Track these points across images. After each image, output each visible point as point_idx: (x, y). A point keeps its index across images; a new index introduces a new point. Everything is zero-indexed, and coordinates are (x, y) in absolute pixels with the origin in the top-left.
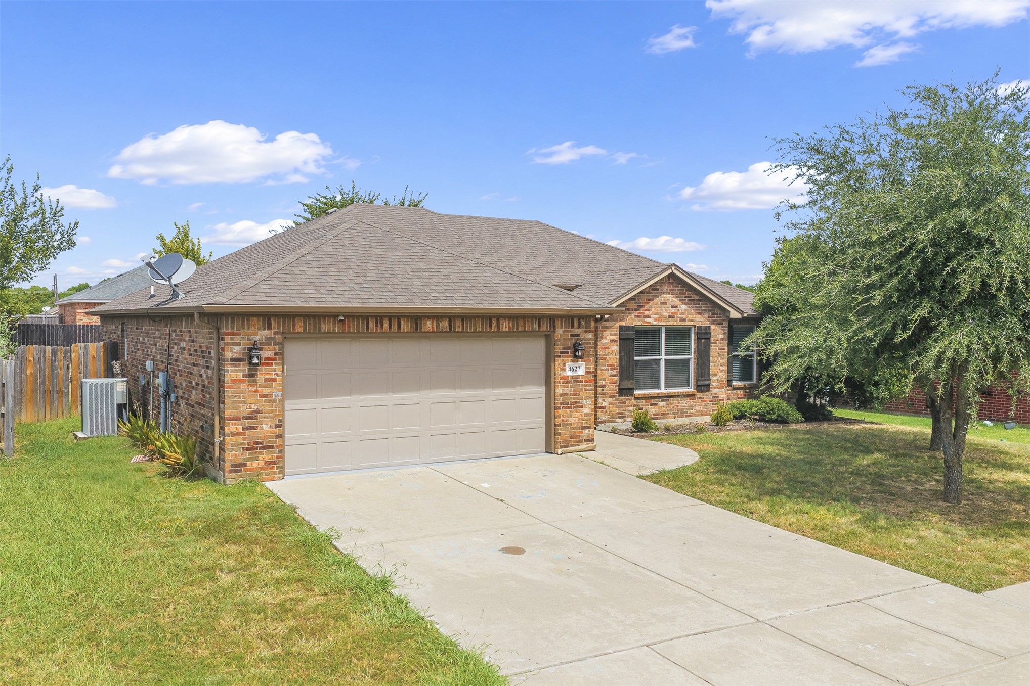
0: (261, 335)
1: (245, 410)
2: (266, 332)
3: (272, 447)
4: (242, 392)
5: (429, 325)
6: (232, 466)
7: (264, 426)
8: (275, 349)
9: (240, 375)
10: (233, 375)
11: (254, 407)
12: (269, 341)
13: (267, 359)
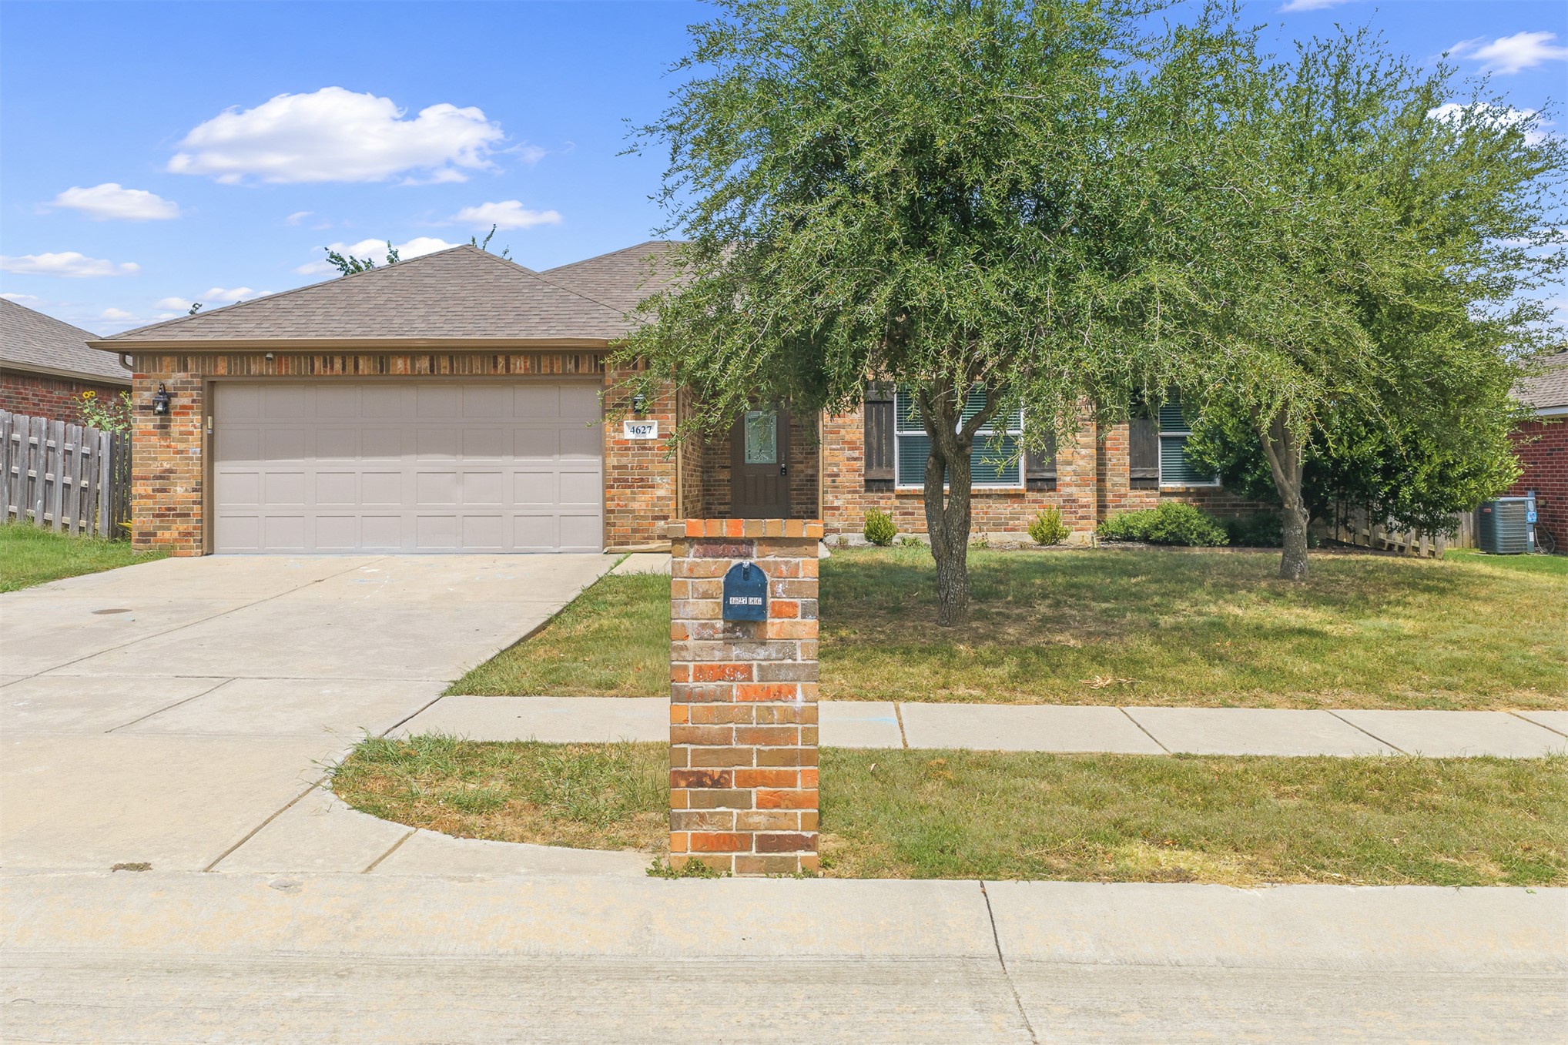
0: (174, 378)
1: (156, 468)
2: (182, 374)
3: (188, 515)
4: (152, 446)
5: (400, 365)
6: (140, 534)
7: (178, 489)
8: (192, 396)
9: (150, 426)
10: (142, 425)
11: (166, 465)
12: (184, 386)
13: (183, 407)
